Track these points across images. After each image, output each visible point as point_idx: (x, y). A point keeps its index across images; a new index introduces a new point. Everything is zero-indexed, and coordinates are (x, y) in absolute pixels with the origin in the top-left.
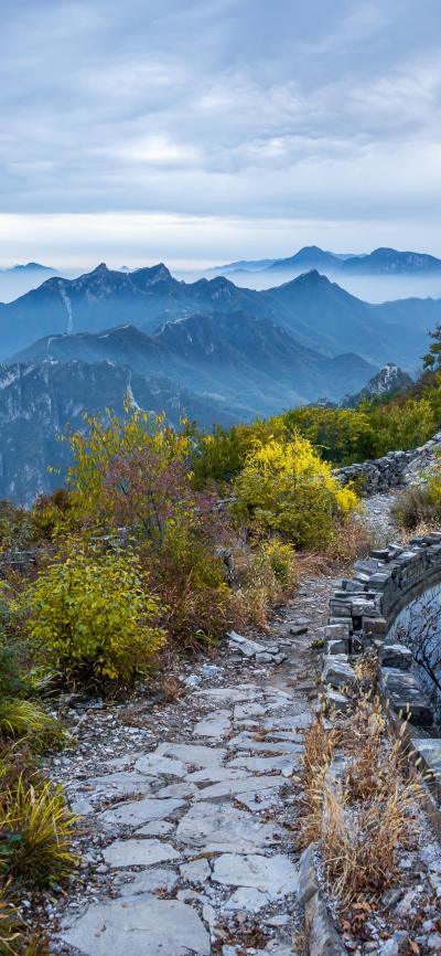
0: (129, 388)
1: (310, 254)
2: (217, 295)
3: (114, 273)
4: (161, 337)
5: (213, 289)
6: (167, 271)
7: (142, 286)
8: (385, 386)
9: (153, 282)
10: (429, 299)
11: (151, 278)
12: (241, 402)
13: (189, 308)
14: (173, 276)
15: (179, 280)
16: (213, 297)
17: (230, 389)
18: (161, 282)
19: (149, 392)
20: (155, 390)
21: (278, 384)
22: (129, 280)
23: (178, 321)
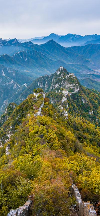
0: (3, 71)
1: (53, 35)
2: (29, 46)
3: (4, 41)
4: (14, 57)
5: (28, 44)
6: (17, 40)
7: (11, 44)
8: (60, 72)
9: (14, 43)
10: (79, 46)
11: (13, 42)
12: (33, 72)
13: (22, 49)
14: (18, 41)
15: (20, 42)
16: (28, 46)
17: (31, 69)
18: (16, 43)
19: (8, 72)
20: (9, 71)
21: (43, 68)
22: (8, 42)
23: (18, 53)
